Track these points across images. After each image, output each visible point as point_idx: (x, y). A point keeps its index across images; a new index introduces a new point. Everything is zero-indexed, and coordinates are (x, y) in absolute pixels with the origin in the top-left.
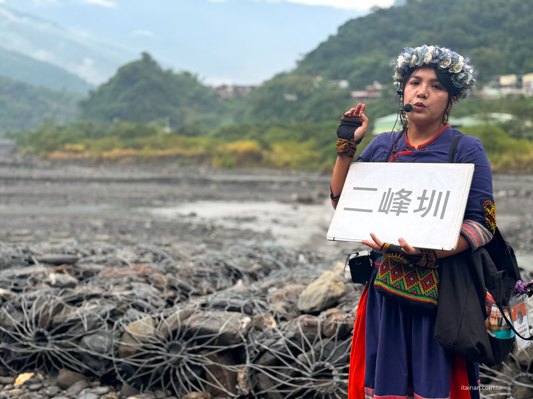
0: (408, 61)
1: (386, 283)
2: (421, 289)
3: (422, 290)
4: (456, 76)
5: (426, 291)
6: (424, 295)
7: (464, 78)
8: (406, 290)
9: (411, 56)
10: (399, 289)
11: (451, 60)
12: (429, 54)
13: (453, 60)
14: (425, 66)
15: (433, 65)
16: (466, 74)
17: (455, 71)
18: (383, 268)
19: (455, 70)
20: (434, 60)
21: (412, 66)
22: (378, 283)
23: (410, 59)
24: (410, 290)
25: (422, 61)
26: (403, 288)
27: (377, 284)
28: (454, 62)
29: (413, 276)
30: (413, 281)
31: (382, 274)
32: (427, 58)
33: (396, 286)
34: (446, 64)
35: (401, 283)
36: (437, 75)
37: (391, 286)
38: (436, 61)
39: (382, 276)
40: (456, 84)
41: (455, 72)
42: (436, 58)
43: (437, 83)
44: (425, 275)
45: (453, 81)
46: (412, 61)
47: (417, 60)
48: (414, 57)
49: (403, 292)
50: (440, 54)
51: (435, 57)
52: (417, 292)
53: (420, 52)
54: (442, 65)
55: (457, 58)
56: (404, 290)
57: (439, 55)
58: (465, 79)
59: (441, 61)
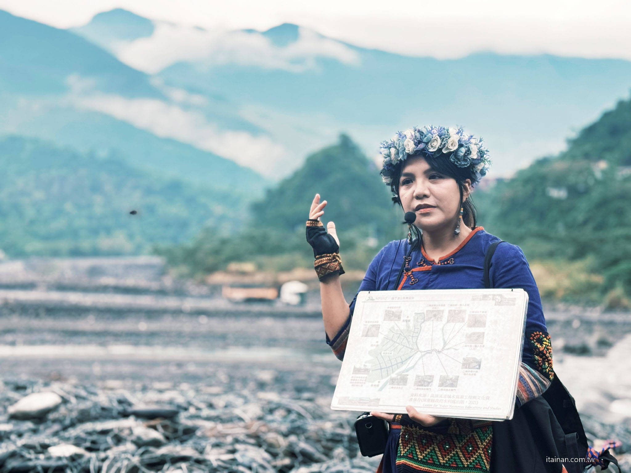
0: (388, 159)
1: (412, 459)
2: (461, 458)
3: (463, 460)
4: (456, 153)
5: (469, 461)
6: (468, 467)
7: (466, 153)
8: (442, 464)
9: (389, 151)
10: (431, 463)
11: (438, 137)
12: (409, 141)
13: (442, 137)
14: (411, 158)
15: (420, 153)
16: (466, 147)
17: (451, 149)
18: (405, 438)
19: (450, 147)
20: (418, 146)
21: (396, 163)
22: (401, 461)
23: (389, 155)
24: (446, 463)
25: (403, 153)
26: (437, 461)
27: (400, 463)
28: (444, 139)
29: (448, 442)
30: (449, 449)
31: (404, 448)
32: (409, 146)
33: (426, 460)
34: (435, 145)
35: (432, 454)
36: (430, 163)
37: (420, 461)
38: (421, 146)
39: (406, 450)
40: (460, 164)
41: (452, 151)
42: (420, 142)
43: (433, 173)
44: (465, 438)
45: (454, 162)
46: (393, 156)
47: (398, 153)
48: (393, 151)
49: (437, 467)
50: (422, 135)
51: (417, 141)
52: (457, 464)
53: (397, 142)
54: (431, 149)
55: (447, 132)
56: (438, 463)
57: (421, 137)
58: (468, 154)
59: (427, 143)
